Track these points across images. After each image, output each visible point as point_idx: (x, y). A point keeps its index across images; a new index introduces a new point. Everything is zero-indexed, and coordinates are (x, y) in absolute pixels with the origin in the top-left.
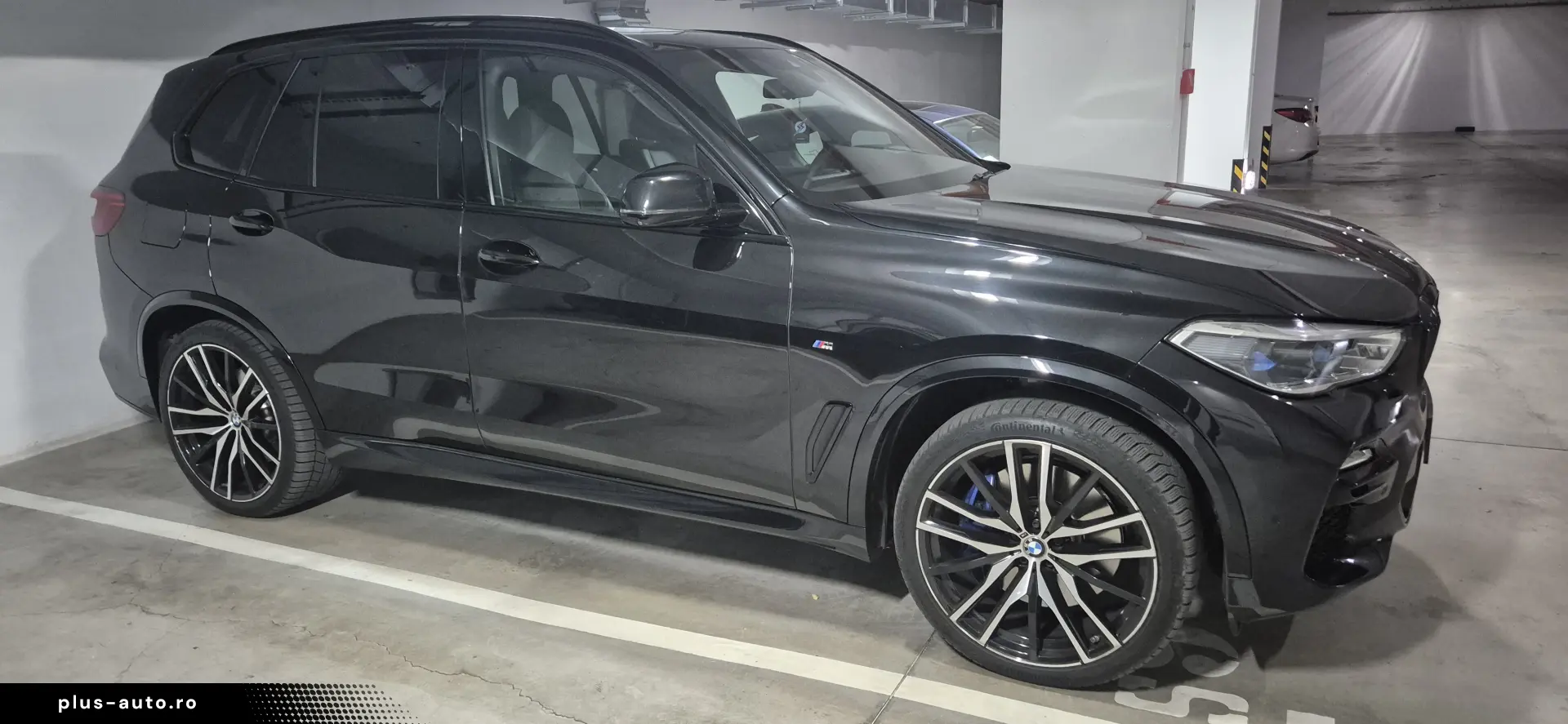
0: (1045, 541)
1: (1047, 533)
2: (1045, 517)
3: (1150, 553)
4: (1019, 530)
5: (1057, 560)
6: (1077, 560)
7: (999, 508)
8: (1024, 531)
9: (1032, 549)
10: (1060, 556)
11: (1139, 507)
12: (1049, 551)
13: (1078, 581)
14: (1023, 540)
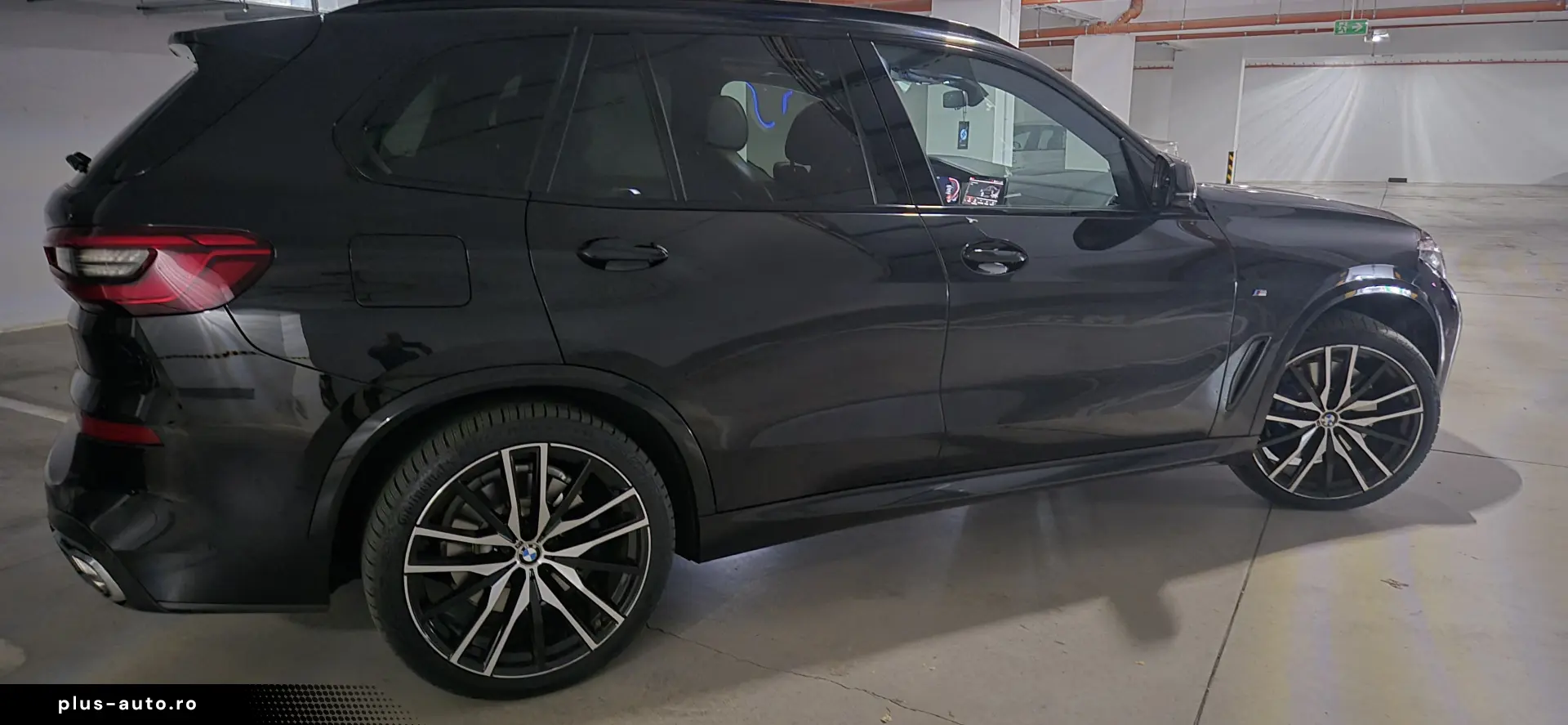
0: (1327, 410)
1: (1322, 408)
2: (1310, 406)
3: (1355, 348)
4: (1313, 426)
5: (1342, 407)
6: (1346, 394)
7: (1294, 435)
8: (1315, 422)
9: (1330, 421)
10: (1340, 405)
11: (1320, 347)
12: (1334, 411)
13: (1361, 398)
14: (1321, 425)
